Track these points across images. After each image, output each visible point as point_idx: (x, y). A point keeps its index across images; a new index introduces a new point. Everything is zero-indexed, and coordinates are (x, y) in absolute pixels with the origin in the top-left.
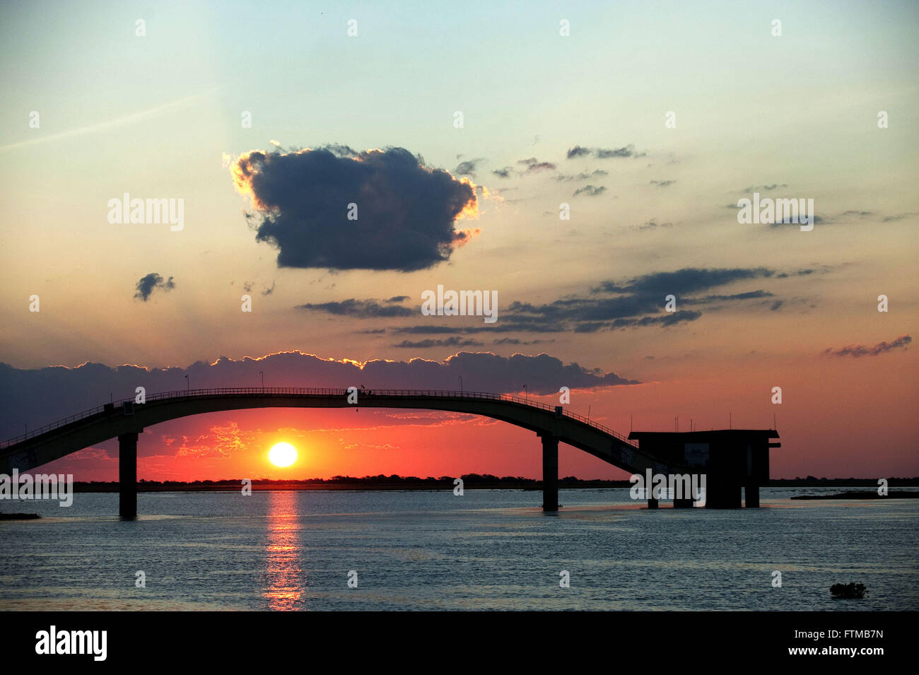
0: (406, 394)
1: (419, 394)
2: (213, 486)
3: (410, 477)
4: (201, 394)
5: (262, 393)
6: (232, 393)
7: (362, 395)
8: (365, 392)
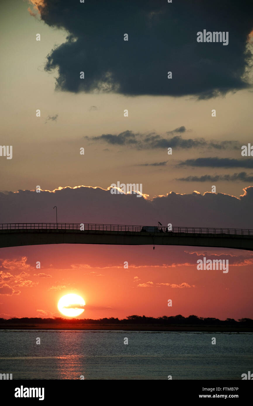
5: (56, 228)
6: (25, 228)
7: (159, 232)
8: (163, 229)
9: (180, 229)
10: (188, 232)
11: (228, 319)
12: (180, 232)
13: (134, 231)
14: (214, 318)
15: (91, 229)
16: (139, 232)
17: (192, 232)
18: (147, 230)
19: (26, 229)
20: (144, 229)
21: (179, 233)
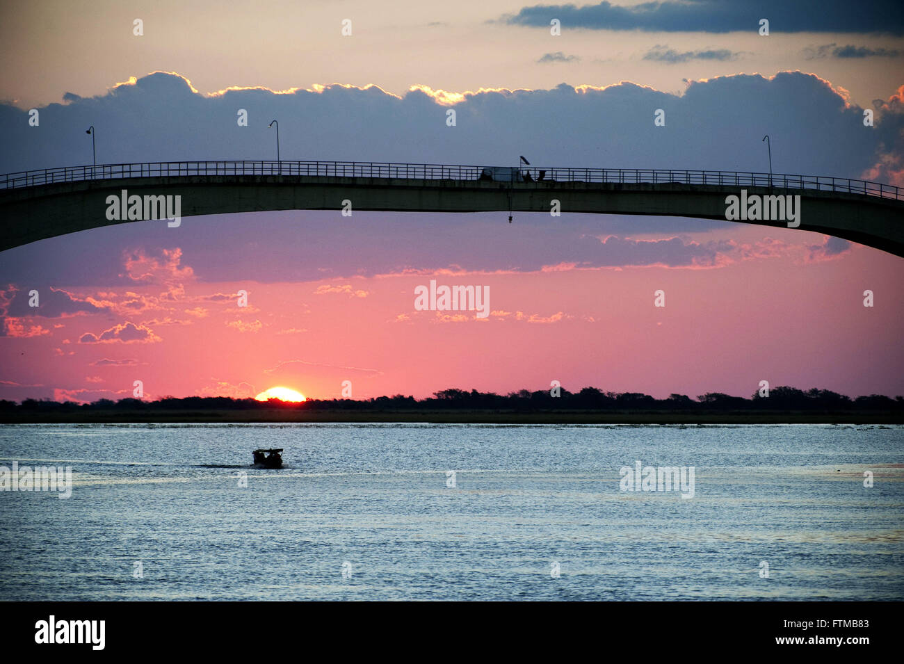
0: (630, 179)
1: (664, 179)
2: (143, 412)
3: (627, 395)
4: (126, 175)
5: (276, 173)
6: (202, 173)
7: (522, 180)
8: (531, 173)
9: (571, 173)
10: (592, 181)
11: (673, 395)
12: (571, 180)
13: (462, 178)
14: (640, 395)
15: (359, 175)
16: (475, 181)
17: (601, 181)
18: (493, 176)
19: (205, 174)
20: (487, 175)
21: (569, 182)
